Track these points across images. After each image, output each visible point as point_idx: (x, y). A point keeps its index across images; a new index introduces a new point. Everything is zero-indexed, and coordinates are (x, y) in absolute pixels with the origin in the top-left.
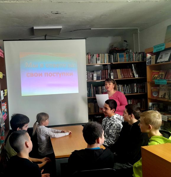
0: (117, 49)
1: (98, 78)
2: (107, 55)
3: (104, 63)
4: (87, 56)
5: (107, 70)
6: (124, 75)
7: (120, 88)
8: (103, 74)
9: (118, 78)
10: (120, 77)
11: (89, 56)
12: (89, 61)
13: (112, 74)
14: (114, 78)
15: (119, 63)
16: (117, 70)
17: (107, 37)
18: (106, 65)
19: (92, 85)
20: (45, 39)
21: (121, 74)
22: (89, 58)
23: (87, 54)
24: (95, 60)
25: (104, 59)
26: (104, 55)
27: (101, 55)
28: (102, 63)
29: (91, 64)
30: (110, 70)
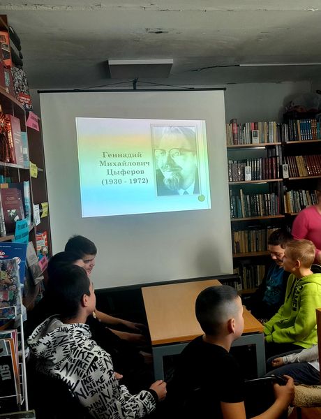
0: (299, 110)
1: (255, 176)
2: (273, 124)
3: (268, 142)
4: (230, 127)
5: (274, 159)
6: (311, 169)
7: (305, 198)
8: (265, 166)
9: (299, 176)
10: (304, 173)
11: (235, 128)
12: (234, 138)
13: (285, 166)
14: (290, 177)
15: (300, 141)
16: (297, 157)
17: (279, 82)
18: (274, 147)
19: (241, 190)
20: (135, 90)
21: (306, 167)
22: (235, 132)
23: (230, 122)
24: (248, 136)
25: (268, 133)
26: (268, 124)
27: (260, 124)
28: (263, 142)
29: (239, 145)
30: (281, 158)
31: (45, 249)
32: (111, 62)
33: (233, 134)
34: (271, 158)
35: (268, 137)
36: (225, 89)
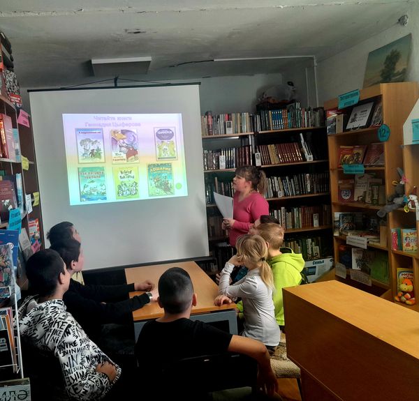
0: (271, 101)
1: (229, 164)
2: (246, 115)
3: (241, 132)
4: (205, 119)
5: (247, 148)
6: (283, 157)
7: (276, 185)
8: (239, 155)
9: (271, 164)
10: (275, 160)
11: (210, 119)
12: (209, 129)
13: (258, 154)
14: (262, 164)
15: (272, 131)
16: (269, 146)
17: (253, 75)
18: (247, 136)
19: (216, 178)
20: (116, 87)
21: (278, 155)
22: (210, 123)
23: (205, 113)
24: (222, 127)
25: (241, 124)
27: (233, 116)
28: (236, 132)
29: (214, 136)
30: (253, 147)
31: (37, 235)
32: (94, 61)
33: (208, 126)
34: (245, 147)
35: (241, 127)
36: (199, 84)
